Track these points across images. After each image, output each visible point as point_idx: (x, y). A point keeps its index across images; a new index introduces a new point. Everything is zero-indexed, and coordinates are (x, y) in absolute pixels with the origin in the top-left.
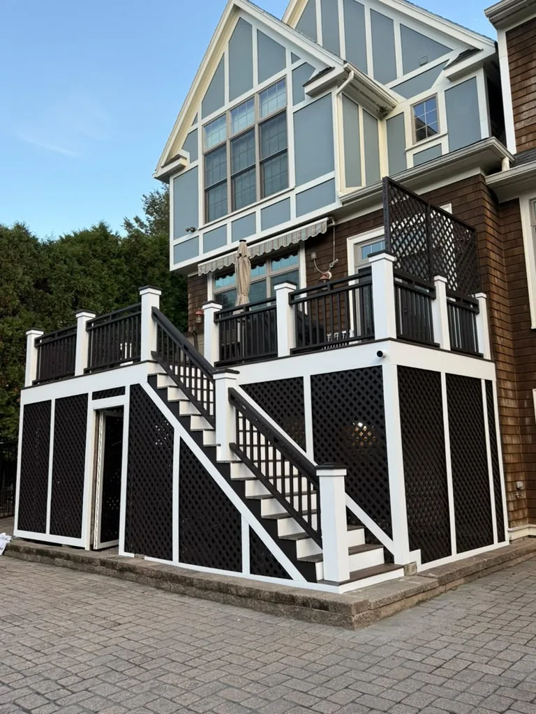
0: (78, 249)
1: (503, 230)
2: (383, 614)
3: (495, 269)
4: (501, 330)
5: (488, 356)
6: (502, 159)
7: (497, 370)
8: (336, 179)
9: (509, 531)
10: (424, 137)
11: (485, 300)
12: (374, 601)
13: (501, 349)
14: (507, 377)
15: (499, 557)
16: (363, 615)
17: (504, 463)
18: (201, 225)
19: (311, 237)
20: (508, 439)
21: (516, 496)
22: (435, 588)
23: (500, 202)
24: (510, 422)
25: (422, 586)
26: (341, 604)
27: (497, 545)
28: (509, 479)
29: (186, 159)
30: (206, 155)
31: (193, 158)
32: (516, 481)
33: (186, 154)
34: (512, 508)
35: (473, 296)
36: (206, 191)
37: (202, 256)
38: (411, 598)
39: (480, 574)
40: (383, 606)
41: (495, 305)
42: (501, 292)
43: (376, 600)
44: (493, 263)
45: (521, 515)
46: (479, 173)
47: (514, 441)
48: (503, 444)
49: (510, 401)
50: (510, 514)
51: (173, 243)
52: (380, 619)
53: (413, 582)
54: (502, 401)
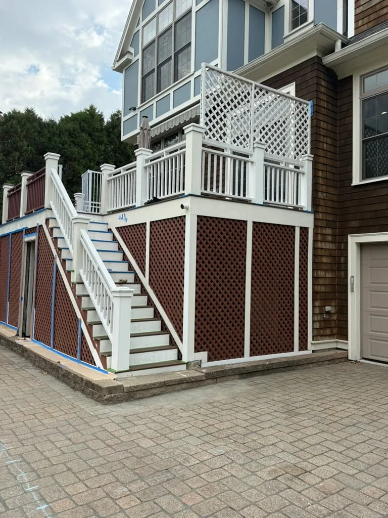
0: (70, 126)
1: (339, 103)
2: (138, 396)
3: (324, 136)
4: (324, 186)
5: (309, 208)
6: (335, 41)
8: (218, 65)
10: (297, 26)
12: (128, 386)
13: (322, 203)
14: (327, 225)
15: (287, 361)
16: (114, 396)
18: (139, 105)
20: (321, 274)
21: (324, 318)
22: (203, 380)
23: (339, 79)
24: (325, 260)
25: (185, 378)
26: (100, 387)
27: (296, 353)
28: (317, 304)
30: (143, 50)
31: (136, 53)
32: (324, 306)
33: (132, 50)
34: (317, 325)
36: (143, 79)
37: (139, 129)
39: (260, 373)
40: (137, 391)
41: (320, 167)
42: (329, 155)
43: (131, 385)
44: (322, 132)
45: (328, 332)
46: (315, 55)
47: (328, 275)
48: (314, 277)
49: (328, 244)
50: (315, 330)
51: (123, 119)
52: (135, 399)
53: (183, 375)
54: (318, 243)
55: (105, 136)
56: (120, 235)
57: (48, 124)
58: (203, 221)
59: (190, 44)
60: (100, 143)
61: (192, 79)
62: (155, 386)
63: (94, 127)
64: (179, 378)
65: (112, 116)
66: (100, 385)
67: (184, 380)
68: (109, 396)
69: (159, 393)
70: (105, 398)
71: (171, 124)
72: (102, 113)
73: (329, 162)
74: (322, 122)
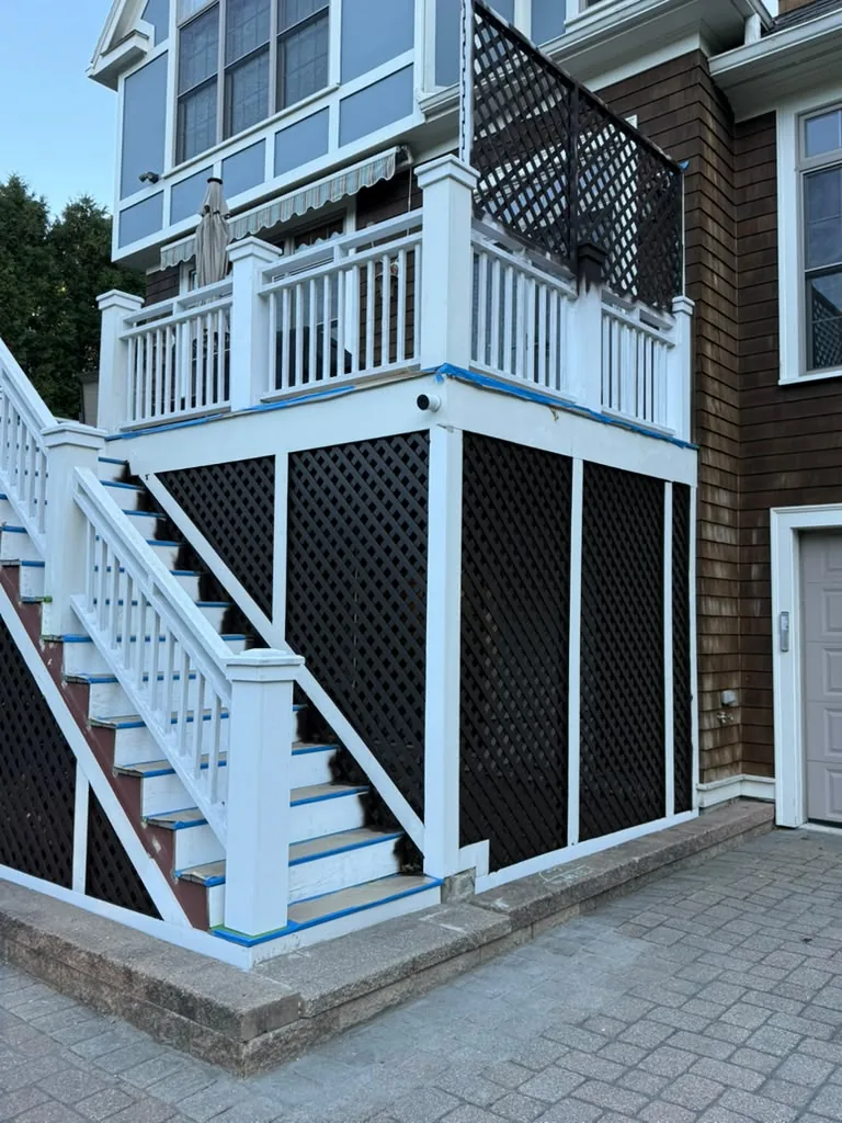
1: (738, 181)
3: (714, 256)
4: (717, 383)
5: (684, 433)
6: (746, 18)
7: (701, 466)
8: (415, 66)
9: (699, 790)
11: (688, 319)
12: (317, 995)
13: (713, 424)
14: (721, 482)
16: (275, 1037)
17: (700, 655)
18: (168, 168)
19: (364, 189)
20: (712, 607)
21: (720, 720)
23: (737, 121)
24: (720, 571)
27: (671, 819)
28: (709, 685)
29: (147, 38)
30: (183, 29)
31: (160, 36)
32: (721, 691)
33: (148, 29)
34: (709, 744)
36: (182, 101)
37: (168, 231)
39: (622, 891)
40: (342, 1006)
41: (709, 332)
42: (724, 307)
43: (325, 992)
44: (711, 245)
45: (727, 756)
46: (697, 47)
47: (726, 611)
48: (699, 616)
49: (722, 530)
50: (705, 755)
51: (119, 206)
52: (335, 1037)
53: (449, 927)
54: (706, 529)
56: (174, 493)
59: (325, 13)
60: (38, 271)
61: (333, 102)
62: (389, 981)
63: (24, 233)
64: (450, 942)
65: (68, 208)
67: (462, 946)
68: (259, 1041)
69: (398, 998)
70: (246, 1050)
71: (266, 217)
72: (42, 199)
73: (723, 323)
74: (710, 221)
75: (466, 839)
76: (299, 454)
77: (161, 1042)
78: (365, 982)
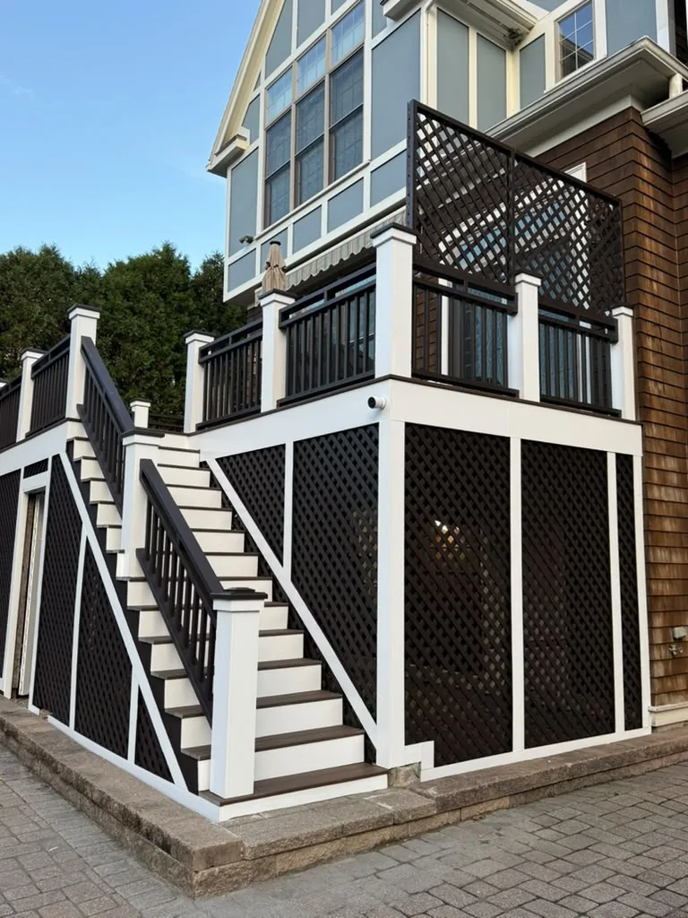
0: (126, 279)
1: (676, 204)
2: (281, 866)
3: (652, 267)
4: (659, 369)
5: (629, 412)
6: (670, 78)
7: (645, 437)
9: (651, 712)
10: (573, 69)
11: (630, 320)
12: (256, 843)
13: (656, 403)
14: (667, 450)
15: (607, 758)
16: (221, 872)
20: (662, 555)
21: (672, 653)
22: (431, 817)
23: (674, 157)
24: (668, 525)
25: (391, 814)
26: (183, 848)
27: (621, 734)
28: (658, 622)
29: (245, 139)
30: (268, 130)
31: (254, 137)
32: (672, 627)
33: (246, 133)
34: (660, 671)
35: (607, 313)
36: (268, 182)
37: (258, 278)
38: (364, 836)
39: (554, 790)
40: (276, 854)
41: (649, 328)
42: (664, 306)
43: (262, 842)
44: (649, 259)
45: (681, 683)
46: (630, 105)
47: (676, 559)
48: (648, 563)
49: (671, 491)
50: (656, 681)
51: (227, 261)
52: (271, 878)
53: (384, 805)
54: (652, 489)
55: (191, 300)
56: (227, 473)
57: (84, 276)
58: (417, 435)
59: (360, 109)
60: (181, 310)
61: (366, 174)
62: (320, 840)
63: (172, 282)
64: (377, 815)
65: (204, 263)
66: (183, 842)
67: (389, 820)
68: (206, 872)
69: (329, 855)
70: (197, 878)
71: (323, 263)
72: (185, 258)
73: (664, 320)
74: (647, 240)
75: (411, 738)
76: (300, 442)
77: (151, 870)
78: (297, 838)
